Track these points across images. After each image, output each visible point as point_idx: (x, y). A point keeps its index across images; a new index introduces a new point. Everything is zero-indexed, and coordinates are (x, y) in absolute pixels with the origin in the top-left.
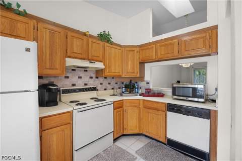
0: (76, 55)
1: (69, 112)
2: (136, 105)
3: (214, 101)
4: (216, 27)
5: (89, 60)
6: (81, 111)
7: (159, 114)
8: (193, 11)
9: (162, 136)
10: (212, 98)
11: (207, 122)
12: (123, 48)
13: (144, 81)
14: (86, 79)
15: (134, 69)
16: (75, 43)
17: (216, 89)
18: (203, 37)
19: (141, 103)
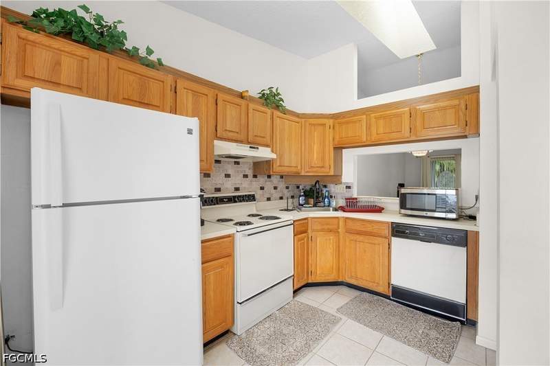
0: (230, 134)
1: (229, 236)
2: (330, 227)
3: (473, 218)
4: (476, 90)
5: (249, 143)
6: (249, 235)
7: (376, 242)
8: (433, 47)
9: (381, 283)
10: (468, 212)
11: (461, 252)
12: (303, 120)
13: (341, 183)
14: (236, 180)
15: (323, 159)
16: (228, 112)
17: (477, 198)
18: (453, 107)
19: (341, 223)
